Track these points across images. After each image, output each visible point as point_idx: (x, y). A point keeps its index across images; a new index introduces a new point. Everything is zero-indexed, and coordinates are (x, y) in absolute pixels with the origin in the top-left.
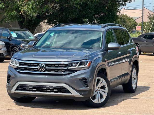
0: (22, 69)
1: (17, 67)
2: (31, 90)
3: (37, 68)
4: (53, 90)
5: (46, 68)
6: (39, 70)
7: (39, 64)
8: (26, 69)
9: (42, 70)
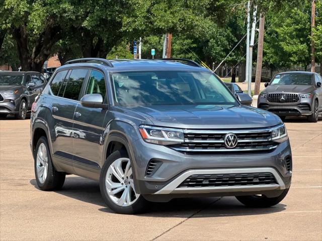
2: (212, 184)
3: (223, 141)
4: (252, 180)
5: (239, 141)
6: (225, 146)
7: (225, 134)
8: (198, 145)
9: (232, 145)
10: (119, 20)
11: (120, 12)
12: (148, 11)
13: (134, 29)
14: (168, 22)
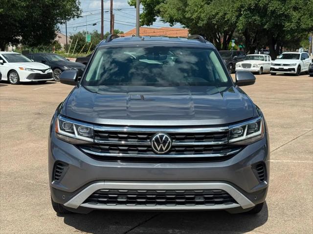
0: (101, 149)
1: (87, 142)
2: (131, 201)
3: (149, 144)
4: (193, 198)
5: (174, 144)
6: (152, 150)
7: (153, 134)
8: (114, 148)
9: (161, 150)
10: (283, 24)
11: (284, 20)
12: (299, 19)
13: (291, 29)
14: (309, 25)
